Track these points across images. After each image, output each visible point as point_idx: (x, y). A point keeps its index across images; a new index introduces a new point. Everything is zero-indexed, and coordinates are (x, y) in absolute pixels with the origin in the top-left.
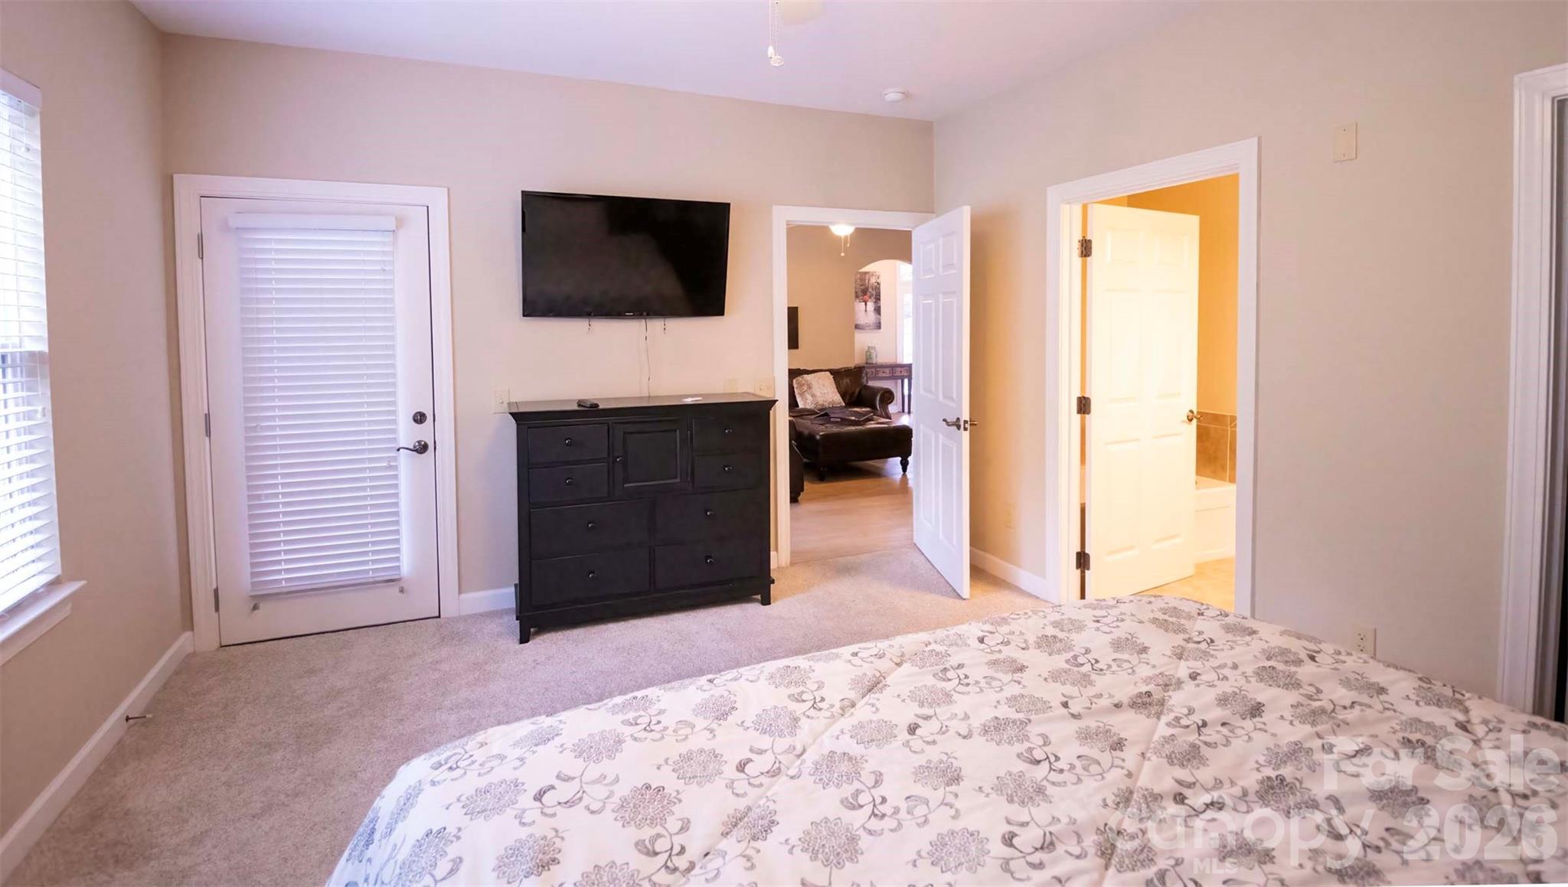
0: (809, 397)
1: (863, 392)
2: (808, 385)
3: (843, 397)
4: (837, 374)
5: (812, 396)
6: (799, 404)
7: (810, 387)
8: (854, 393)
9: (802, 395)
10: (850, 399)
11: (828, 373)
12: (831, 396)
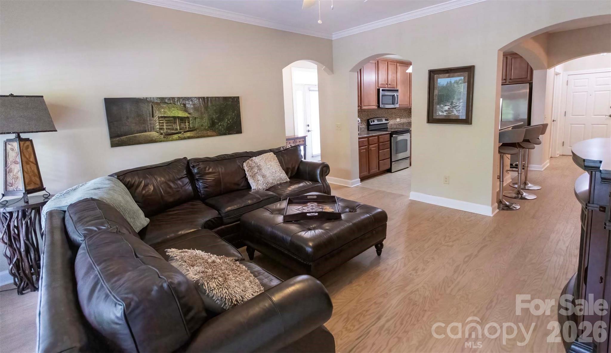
0: (260, 178)
1: (301, 167)
2: (258, 166)
3: (287, 173)
4: (279, 153)
5: (263, 177)
6: (252, 186)
7: (260, 169)
8: (294, 168)
9: (253, 176)
10: (291, 174)
11: (272, 153)
12: (278, 174)
